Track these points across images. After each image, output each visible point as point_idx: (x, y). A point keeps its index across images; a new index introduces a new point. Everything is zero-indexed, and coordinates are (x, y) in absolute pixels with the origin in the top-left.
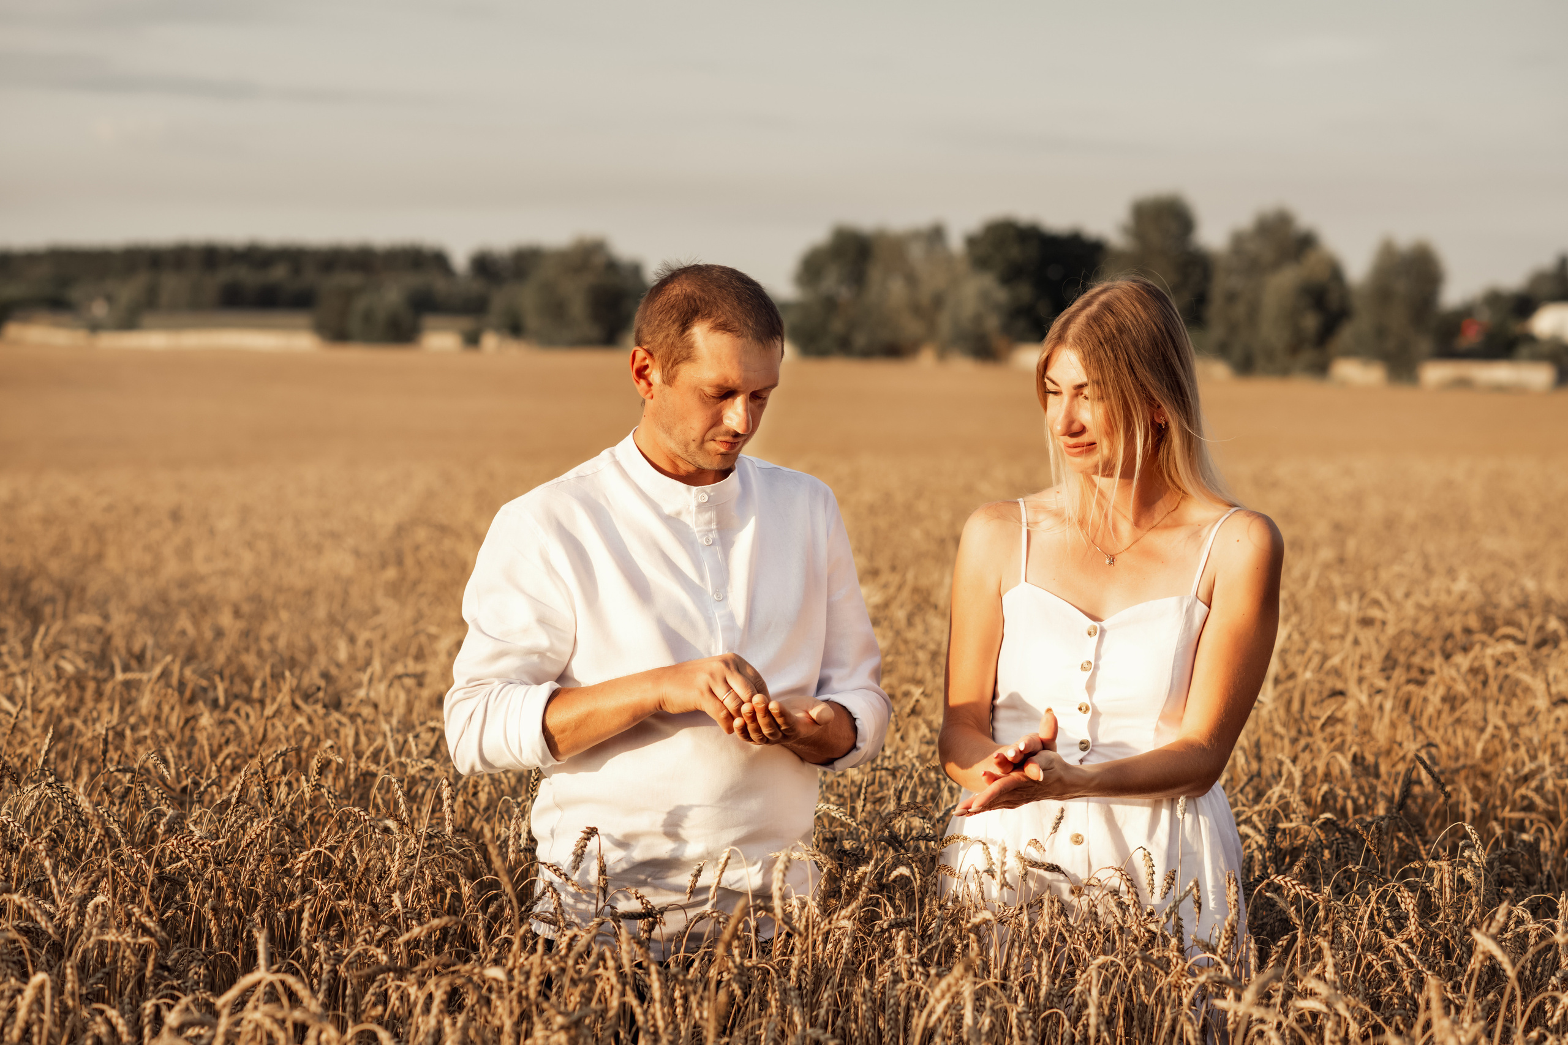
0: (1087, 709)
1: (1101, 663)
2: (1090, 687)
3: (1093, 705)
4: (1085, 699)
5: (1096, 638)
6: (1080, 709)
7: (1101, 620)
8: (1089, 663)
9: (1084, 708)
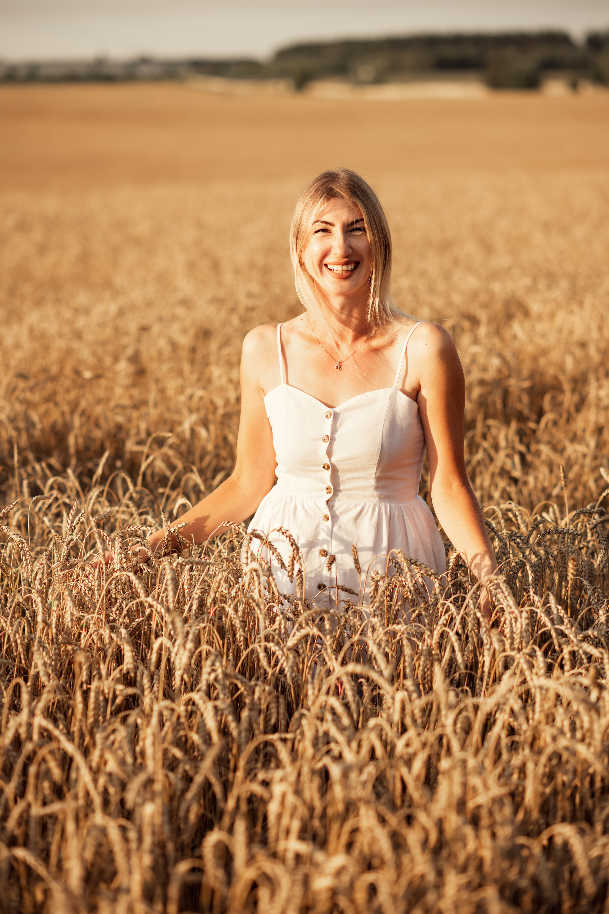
0: (328, 467)
1: (337, 436)
2: (329, 453)
3: (332, 464)
4: (327, 461)
5: (331, 420)
6: (324, 467)
7: (334, 407)
8: (328, 436)
9: (326, 467)
